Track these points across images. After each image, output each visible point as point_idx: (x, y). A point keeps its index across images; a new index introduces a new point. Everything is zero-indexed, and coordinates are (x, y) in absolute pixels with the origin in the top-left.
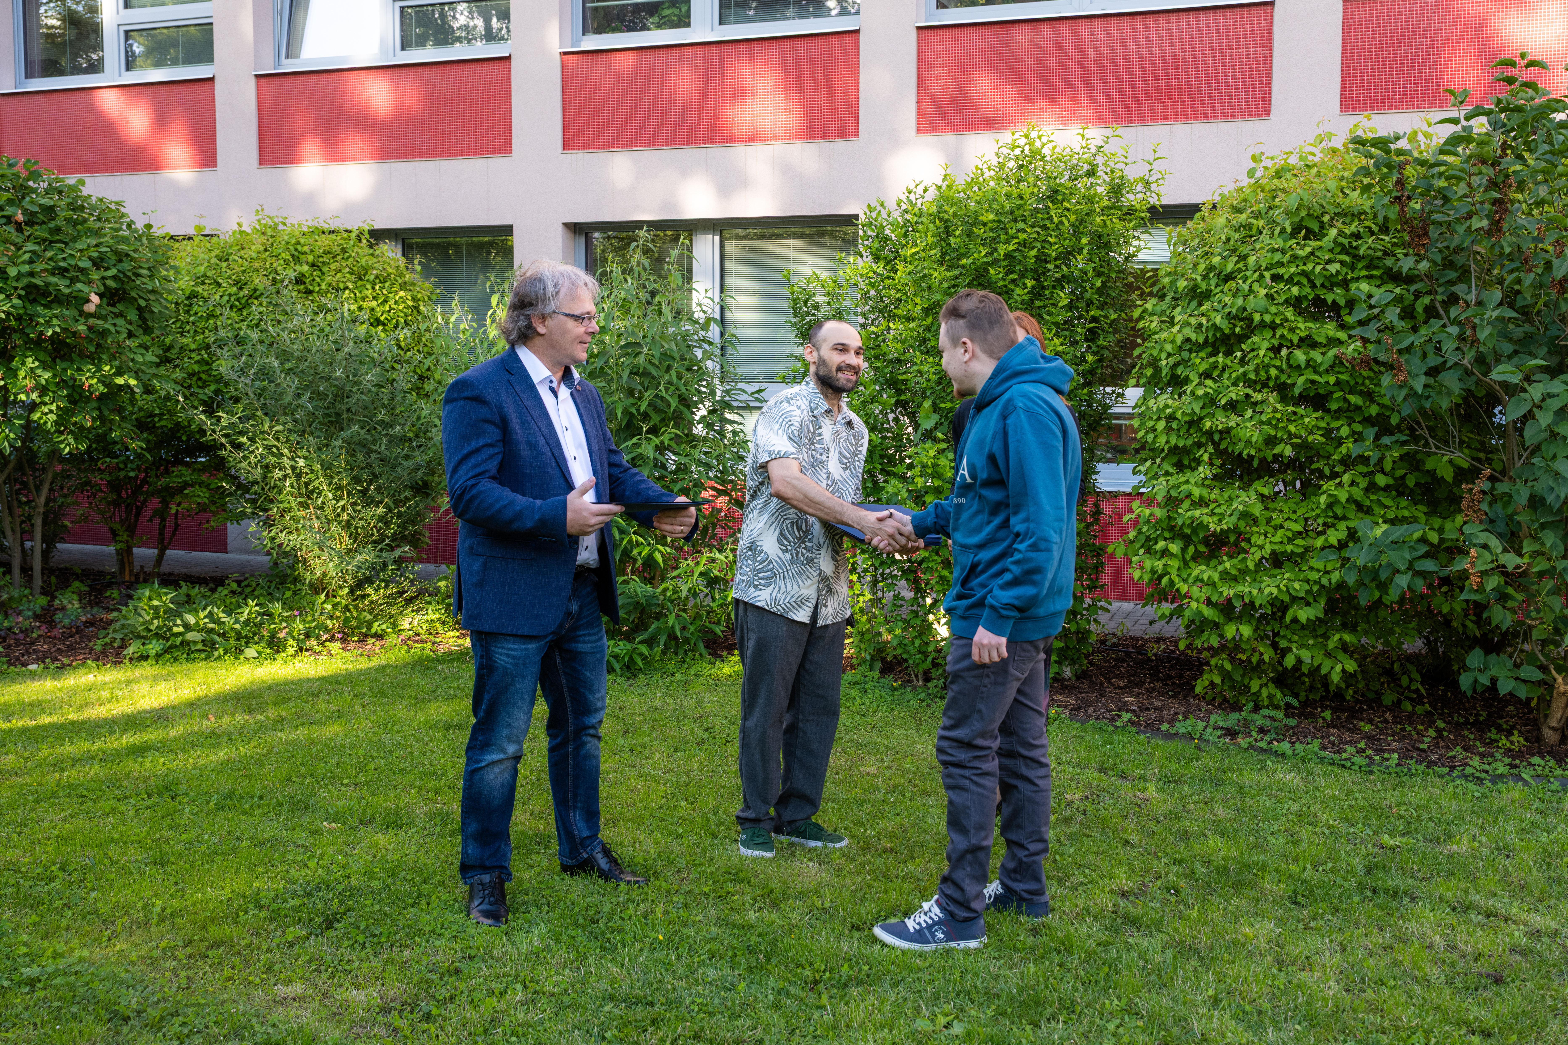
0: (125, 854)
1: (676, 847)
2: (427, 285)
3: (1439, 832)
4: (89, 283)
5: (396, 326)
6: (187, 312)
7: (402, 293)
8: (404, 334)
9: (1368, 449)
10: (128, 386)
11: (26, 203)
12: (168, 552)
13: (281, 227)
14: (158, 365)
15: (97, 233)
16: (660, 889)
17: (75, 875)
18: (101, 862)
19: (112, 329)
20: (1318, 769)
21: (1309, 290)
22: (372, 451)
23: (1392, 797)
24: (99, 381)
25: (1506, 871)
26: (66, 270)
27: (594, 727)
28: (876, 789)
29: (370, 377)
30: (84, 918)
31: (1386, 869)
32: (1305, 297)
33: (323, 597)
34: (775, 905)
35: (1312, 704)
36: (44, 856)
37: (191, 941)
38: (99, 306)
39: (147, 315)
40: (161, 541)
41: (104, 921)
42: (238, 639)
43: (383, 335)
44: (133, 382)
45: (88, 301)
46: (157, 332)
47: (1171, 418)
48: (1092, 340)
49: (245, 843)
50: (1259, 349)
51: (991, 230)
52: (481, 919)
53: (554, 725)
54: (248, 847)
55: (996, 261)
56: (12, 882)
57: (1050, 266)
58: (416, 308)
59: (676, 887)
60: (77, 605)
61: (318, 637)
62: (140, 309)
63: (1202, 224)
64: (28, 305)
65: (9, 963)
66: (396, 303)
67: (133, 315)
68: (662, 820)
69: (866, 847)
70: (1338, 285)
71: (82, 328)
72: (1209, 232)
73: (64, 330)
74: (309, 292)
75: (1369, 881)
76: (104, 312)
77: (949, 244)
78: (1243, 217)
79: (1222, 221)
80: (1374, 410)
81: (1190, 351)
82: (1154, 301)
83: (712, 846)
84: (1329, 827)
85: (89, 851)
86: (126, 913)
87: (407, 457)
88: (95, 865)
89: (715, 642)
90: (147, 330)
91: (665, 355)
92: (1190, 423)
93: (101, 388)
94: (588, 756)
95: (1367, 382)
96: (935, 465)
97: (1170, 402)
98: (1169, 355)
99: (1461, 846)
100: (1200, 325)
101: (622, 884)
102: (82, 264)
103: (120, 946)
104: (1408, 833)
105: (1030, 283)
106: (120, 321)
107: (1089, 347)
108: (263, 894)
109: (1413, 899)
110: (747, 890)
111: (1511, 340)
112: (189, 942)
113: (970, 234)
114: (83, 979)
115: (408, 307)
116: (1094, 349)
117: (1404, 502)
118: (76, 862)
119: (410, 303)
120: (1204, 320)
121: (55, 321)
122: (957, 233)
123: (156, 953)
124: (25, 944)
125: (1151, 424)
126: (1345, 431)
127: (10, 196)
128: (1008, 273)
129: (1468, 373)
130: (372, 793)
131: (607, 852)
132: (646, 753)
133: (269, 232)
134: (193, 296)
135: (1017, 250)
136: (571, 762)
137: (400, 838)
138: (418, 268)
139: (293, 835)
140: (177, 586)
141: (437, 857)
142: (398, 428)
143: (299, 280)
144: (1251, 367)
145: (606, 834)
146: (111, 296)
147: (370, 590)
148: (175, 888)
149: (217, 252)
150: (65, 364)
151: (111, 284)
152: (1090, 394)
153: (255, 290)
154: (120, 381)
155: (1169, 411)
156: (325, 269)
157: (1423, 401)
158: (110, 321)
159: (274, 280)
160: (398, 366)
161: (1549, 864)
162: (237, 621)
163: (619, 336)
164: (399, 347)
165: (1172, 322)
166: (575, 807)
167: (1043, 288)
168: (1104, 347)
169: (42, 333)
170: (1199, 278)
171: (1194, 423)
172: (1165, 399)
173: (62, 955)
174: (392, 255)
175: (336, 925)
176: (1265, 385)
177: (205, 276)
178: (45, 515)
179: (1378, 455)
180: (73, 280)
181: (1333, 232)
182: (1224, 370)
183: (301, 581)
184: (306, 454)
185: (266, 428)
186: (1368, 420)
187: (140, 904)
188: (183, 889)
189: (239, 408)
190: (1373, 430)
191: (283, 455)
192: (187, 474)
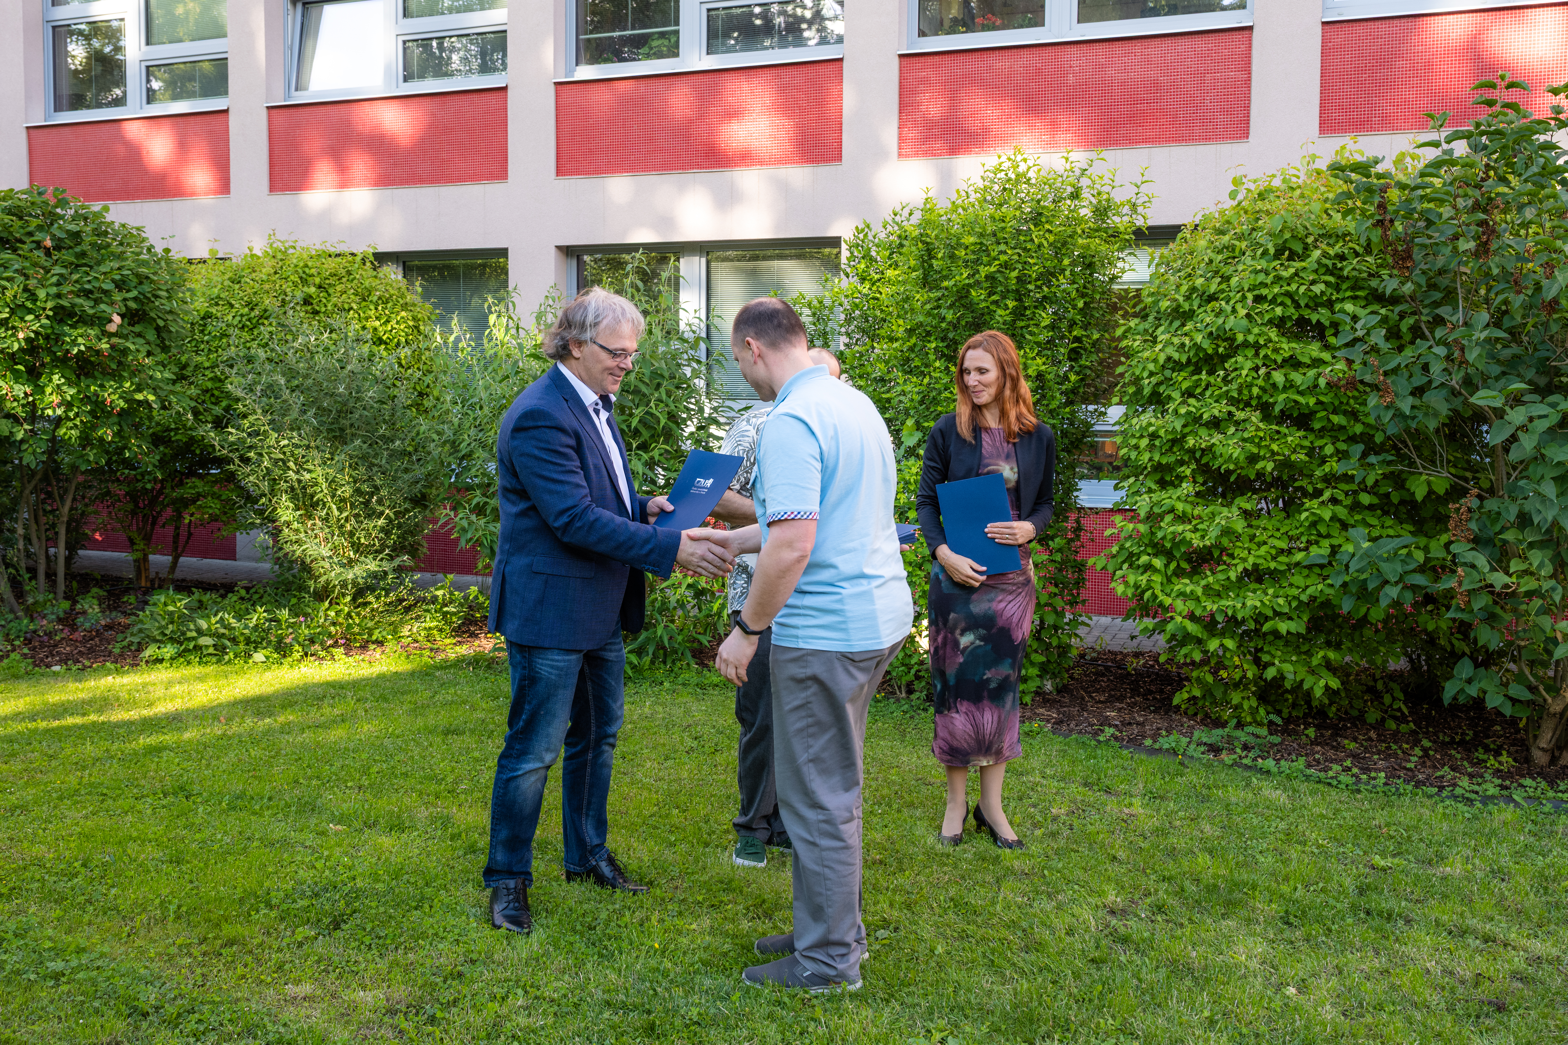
0: (143, 851)
1: (669, 855)
2: (428, 306)
3: (1431, 853)
4: (112, 304)
5: (398, 345)
6: (202, 331)
7: (403, 314)
8: (405, 353)
9: (1351, 467)
10: (147, 401)
11: (55, 229)
12: (182, 559)
13: (291, 251)
14: (174, 382)
15: (120, 257)
16: (654, 897)
17: (96, 872)
18: (121, 859)
19: (132, 347)
20: (1304, 787)
21: (1293, 310)
22: (374, 465)
23: (1381, 817)
24: (120, 397)
25: (1502, 895)
26: (91, 292)
27: (612, 736)
29: (371, 393)
30: (105, 913)
31: (1378, 891)
32: (1290, 317)
33: (327, 604)
34: (768, 915)
35: (1296, 721)
36: (67, 853)
37: (206, 939)
38: (121, 326)
39: (164, 335)
40: (176, 549)
41: (124, 917)
42: (247, 644)
43: (385, 354)
44: (150, 398)
45: (111, 321)
46: (174, 351)
47: (1154, 436)
48: (1075, 360)
49: (256, 844)
50: (1242, 368)
51: (974, 252)
53: (574, 735)
54: (258, 847)
55: (978, 283)
56: (38, 877)
57: (1031, 287)
58: (417, 327)
59: (670, 895)
60: (97, 609)
61: (322, 643)
62: (158, 329)
63: (1185, 246)
64: (55, 325)
65: (35, 956)
66: (398, 323)
67: (151, 335)
68: (655, 828)
70: (1322, 305)
71: (104, 346)
72: (1191, 253)
73: (89, 348)
74: (317, 313)
75: (1362, 903)
76: (125, 332)
77: (931, 266)
78: (1226, 239)
79: (1203, 243)
80: (1358, 429)
81: (1173, 370)
82: (1137, 320)
83: (704, 854)
84: (1318, 847)
85: (109, 849)
86: (144, 910)
87: (406, 470)
88: (115, 862)
89: (701, 652)
90: (165, 349)
91: (655, 374)
92: (1174, 442)
93: (121, 403)
94: (603, 764)
95: (1352, 401)
97: (1153, 420)
98: (1152, 374)
99: (1454, 869)
100: (1183, 345)
101: (618, 891)
102: (105, 287)
103: (139, 943)
104: (1399, 854)
105: (1011, 304)
106: (140, 340)
107: (1072, 367)
108: (273, 894)
109: (1408, 921)
110: (740, 899)
111: (1498, 361)
112: (204, 940)
113: (952, 257)
114: (104, 974)
115: (408, 327)
116: (1077, 369)
117: (1389, 522)
118: (97, 858)
119: (411, 323)
120: (1187, 341)
121: (80, 340)
122: (940, 255)
123: (173, 950)
124: (50, 939)
125: (1133, 442)
126: (1328, 450)
127: (39, 222)
128: (990, 294)
129: (1454, 393)
130: (375, 796)
131: (612, 861)
132: (637, 761)
133: (279, 256)
134: (207, 316)
135: (998, 271)
136: (589, 770)
137: (402, 842)
138: (420, 290)
139: (301, 837)
140: (190, 593)
142: (398, 443)
143: (307, 301)
144: (1234, 386)
146: (132, 317)
147: (371, 598)
148: (190, 886)
149: (229, 275)
150: (89, 381)
151: (133, 305)
152: (1073, 412)
153: (266, 311)
154: (139, 396)
155: (1152, 429)
156: (331, 291)
157: (1409, 421)
158: (131, 340)
159: (283, 301)
160: (398, 384)
161: (1546, 889)
162: (246, 627)
164: (400, 365)
165: (1155, 341)
167: (1026, 308)
168: (1086, 367)
169: (67, 351)
170: (1181, 299)
171: (1177, 441)
172: (1148, 417)
173: (84, 950)
174: (393, 276)
175: (343, 926)
176: (1248, 404)
177: (219, 297)
178: (69, 524)
179: (1364, 473)
180: (97, 302)
181: (1317, 254)
182: (1206, 389)
183: (306, 589)
184: (312, 467)
185: (272, 442)
186: (1353, 439)
187: (157, 901)
188: (197, 888)
189: (246, 423)
190: (1358, 449)
191: (289, 468)
192: (200, 486)
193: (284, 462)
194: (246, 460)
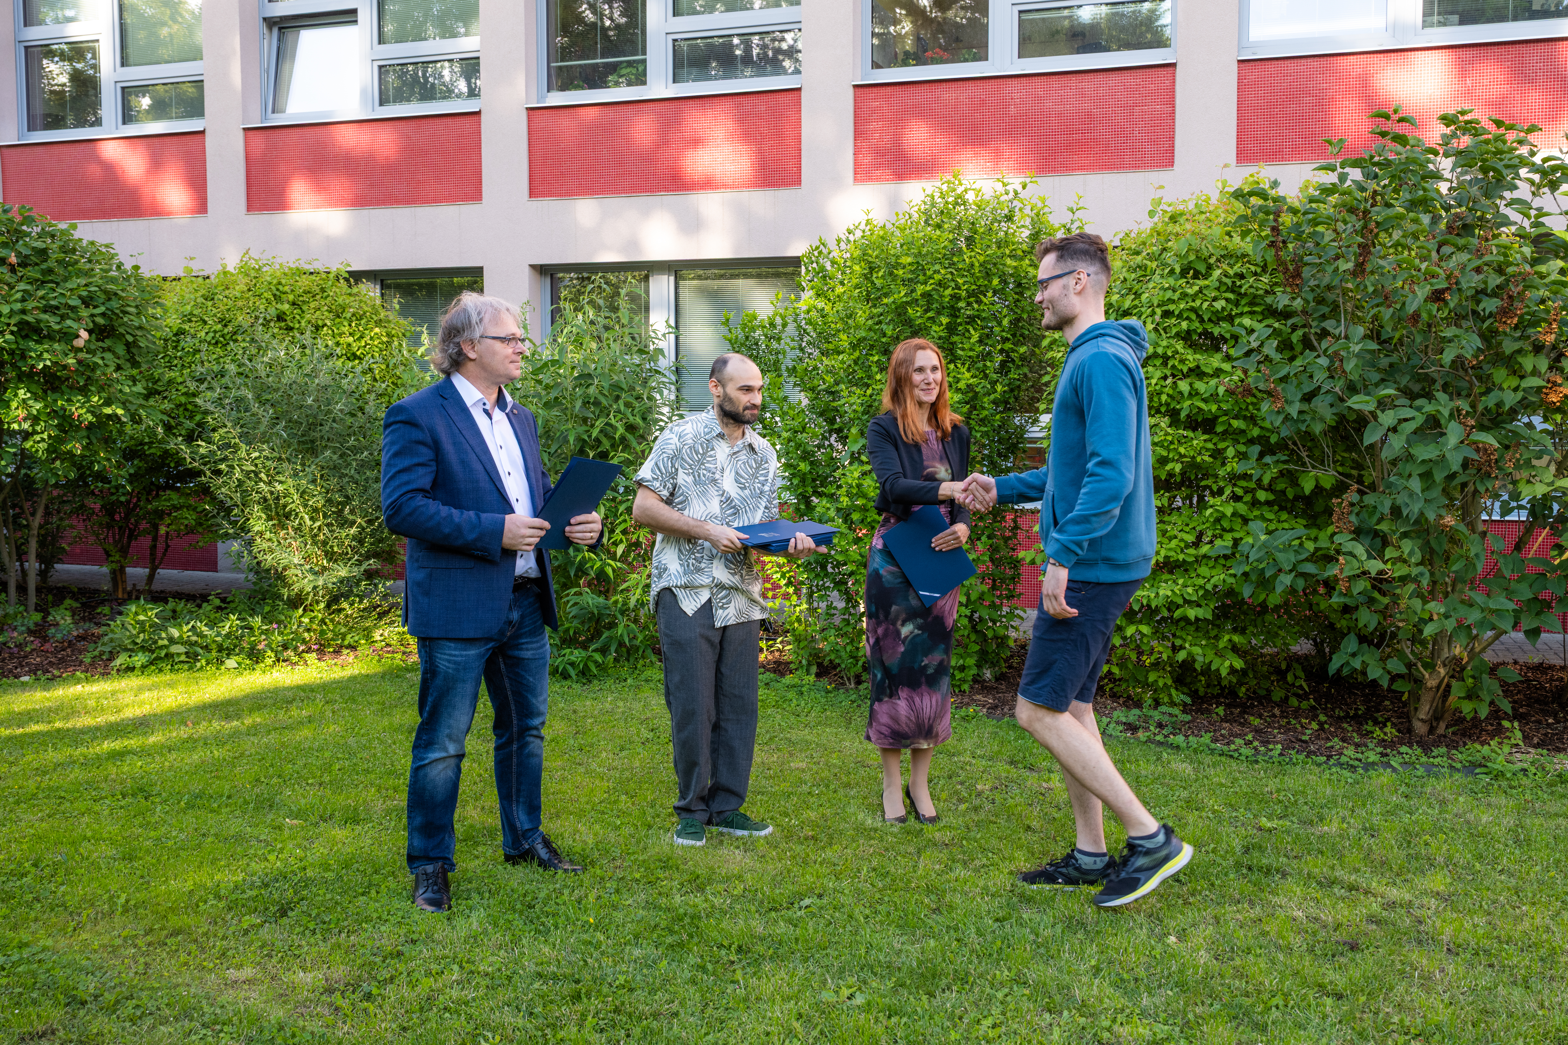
0: (96, 850)
1: (612, 837)
2: (402, 322)
3: (1312, 815)
4: (79, 319)
6: (175, 348)
7: (377, 330)
9: (1250, 467)
10: (116, 415)
11: (20, 246)
12: (161, 571)
13: (264, 269)
14: (147, 397)
15: (88, 273)
16: (594, 876)
17: (47, 871)
18: (72, 858)
19: (100, 362)
20: (1208, 760)
21: (1197, 324)
22: (345, 475)
23: (1272, 785)
24: (88, 411)
25: (1370, 850)
26: (57, 308)
27: (536, 728)
28: (802, 782)
29: (341, 406)
30: (52, 910)
31: (1261, 849)
32: (1194, 330)
33: (301, 611)
34: (701, 889)
35: (1208, 701)
36: (19, 854)
37: (151, 930)
38: (88, 341)
39: (134, 350)
40: (153, 561)
41: (71, 913)
42: (219, 651)
44: (120, 412)
45: (78, 336)
46: (144, 367)
48: (1004, 373)
49: (210, 839)
51: (911, 271)
52: (426, 907)
53: (500, 725)
54: (213, 843)
55: (914, 301)
57: (963, 304)
58: (391, 343)
59: (610, 874)
60: (69, 620)
61: (295, 649)
62: (128, 345)
64: (20, 340)
66: (371, 338)
67: (121, 350)
68: (603, 813)
69: (789, 835)
70: (1223, 320)
71: (71, 361)
73: (55, 364)
74: (290, 329)
75: (1245, 860)
76: (93, 347)
77: (873, 284)
78: (1139, 259)
80: (1256, 432)
83: (646, 836)
84: (1214, 812)
85: (61, 848)
86: (92, 905)
88: (66, 861)
90: (135, 364)
91: (616, 386)
93: (90, 417)
94: (531, 755)
95: (1250, 407)
96: (859, 486)
99: (1332, 827)
101: (560, 872)
102: (72, 303)
103: (84, 936)
104: (1285, 816)
105: (945, 320)
106: (108, 355)
108: (222, 885)
109: (1284, 875)
110: (676, 875)
111: (1379, 370)
112: (149, 931)
113: (892, 275)
114: (45, 967)
115: (383, 343)
116: (1006, 381)
117: (1285, 516)
118: (49, 858)
119: (385, 339)
121: (46, 355)
122: (881, 274)
123: (118, 942)
126: (1230, 452)
127: (4, 239)
128: (926, 311)
129: (1339, 399)
130: (335, 792)
131: (547, 843)
132: (594, 752)
133: (253, 273)
134: (180, 333)
135: (933, 290)
136: (515, 760)
137: (356, 832)
138: (396, 307)
139: (257, 831)
140: (163, 603)
141: (390, 850)
142: (366, 453)
143: (281, 318)
145: (548, 826)
146: (100, 332)
147: (345, 605)
148: (140, 881)
149: (204, 292)
150: (56, 395)
151: (100, 321)
153: (239, 327)
154: (108, 411)
156: (305, 308)
157: (1299, 425)
158: (99, 354)
159: (257, 317)
161: (1409, 842)
162: (219, 634)
163: (573, 368)
166: (518, 802)
167: (958, 325)
168: (1014, 379)
169: (33, 366)
173: (27, 945)
174: (369, 294)
175: (290, 914)
177: (191, 314)
178: (40, 537)
179: (1260, 472)
180: (63, 317)
181: (1218, 273)
183: (279, 597)
184: (283, 479)
185: (243, 455)
186: (1251, 442)
187: (106, 897)
188: (148, 883)
189: (216, 436)
190: (1256, 449)
191: (261, 480)
192: (175, 498)
193: (256, 474)
194: (218, 473)
